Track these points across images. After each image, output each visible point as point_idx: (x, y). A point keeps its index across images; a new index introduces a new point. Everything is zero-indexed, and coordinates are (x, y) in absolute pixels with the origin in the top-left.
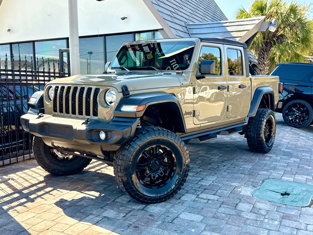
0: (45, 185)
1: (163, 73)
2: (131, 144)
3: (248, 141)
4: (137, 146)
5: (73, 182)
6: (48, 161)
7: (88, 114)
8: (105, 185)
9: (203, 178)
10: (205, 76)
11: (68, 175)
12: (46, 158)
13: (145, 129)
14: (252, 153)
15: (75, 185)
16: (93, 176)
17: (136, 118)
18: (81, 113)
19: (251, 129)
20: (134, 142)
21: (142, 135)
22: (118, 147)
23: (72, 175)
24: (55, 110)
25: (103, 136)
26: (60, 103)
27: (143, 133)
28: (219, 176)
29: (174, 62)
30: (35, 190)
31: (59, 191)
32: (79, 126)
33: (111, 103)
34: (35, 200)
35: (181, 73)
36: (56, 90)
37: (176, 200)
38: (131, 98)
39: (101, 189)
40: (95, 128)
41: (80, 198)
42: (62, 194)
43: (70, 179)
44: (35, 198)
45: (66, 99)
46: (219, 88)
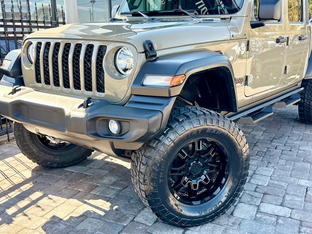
0: (31, 186)
1: (202, 19)
2: (160, 139)
3: (300, 110)
4: (171, 143)
5: (71, 181)
6: (36, 150)
7: (88, 87)
8: (117, 186)
9: (255, 171)
10: (265, 22)
11: (65, 167)
12: (33, 146)
13: (182, 113)
14: (304, 126)
15: (74, 188)
16: (101, 168)
17: (170, 97)
18: (77, 86)
19: (305, 95)
20: (165, 135)
21: (177, 123)
22: (140, 145)
23: (71, 167)
24: (39, 81)
25: (114, 127)
26: (45, 70)
27: (180, 120)
28: (276, 167)
29: (201, 4)
30: (16, 197)
31: (51, 199)
32: (75, 110)
33: (125, 70)
34: (13, 218)
35: (228, 18)
36: (38, 48)
37: (227, 218)
38: (159, 62)
39: (111, 194)
40: (100, 116)
41: (81, 214)
42: (54, 205)
43: (68, 174)
44: (15, 215)
45: (53, 64)
46: (277, 41)
